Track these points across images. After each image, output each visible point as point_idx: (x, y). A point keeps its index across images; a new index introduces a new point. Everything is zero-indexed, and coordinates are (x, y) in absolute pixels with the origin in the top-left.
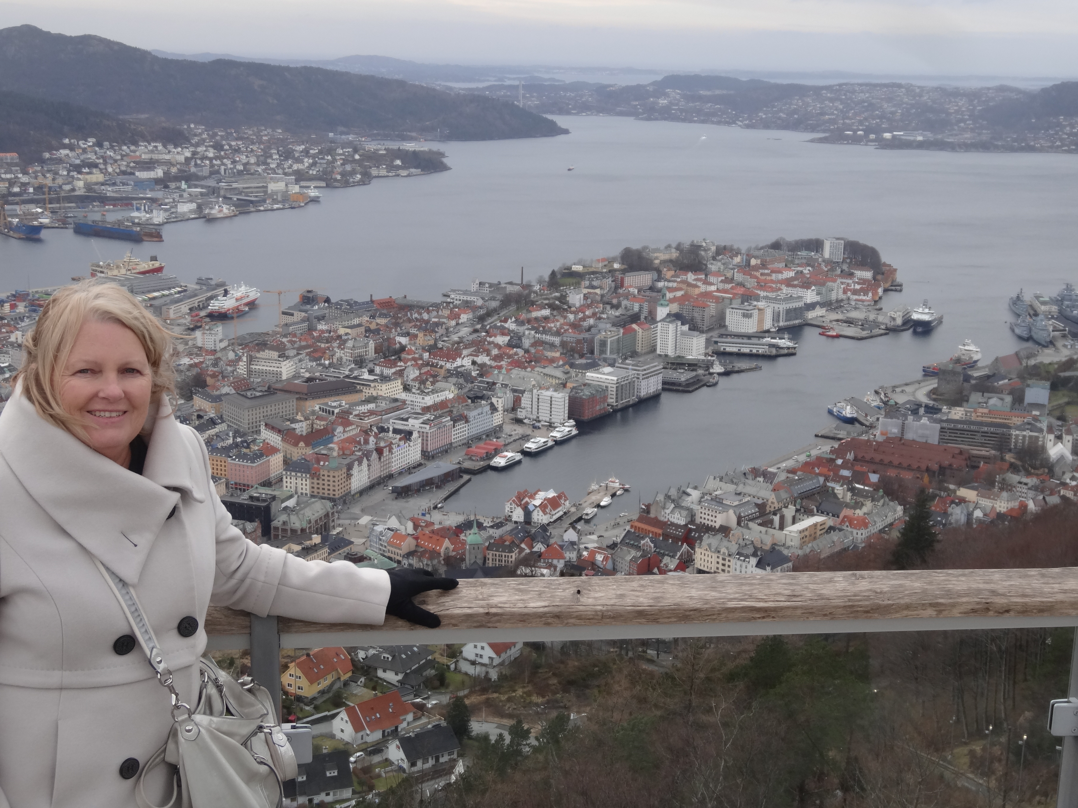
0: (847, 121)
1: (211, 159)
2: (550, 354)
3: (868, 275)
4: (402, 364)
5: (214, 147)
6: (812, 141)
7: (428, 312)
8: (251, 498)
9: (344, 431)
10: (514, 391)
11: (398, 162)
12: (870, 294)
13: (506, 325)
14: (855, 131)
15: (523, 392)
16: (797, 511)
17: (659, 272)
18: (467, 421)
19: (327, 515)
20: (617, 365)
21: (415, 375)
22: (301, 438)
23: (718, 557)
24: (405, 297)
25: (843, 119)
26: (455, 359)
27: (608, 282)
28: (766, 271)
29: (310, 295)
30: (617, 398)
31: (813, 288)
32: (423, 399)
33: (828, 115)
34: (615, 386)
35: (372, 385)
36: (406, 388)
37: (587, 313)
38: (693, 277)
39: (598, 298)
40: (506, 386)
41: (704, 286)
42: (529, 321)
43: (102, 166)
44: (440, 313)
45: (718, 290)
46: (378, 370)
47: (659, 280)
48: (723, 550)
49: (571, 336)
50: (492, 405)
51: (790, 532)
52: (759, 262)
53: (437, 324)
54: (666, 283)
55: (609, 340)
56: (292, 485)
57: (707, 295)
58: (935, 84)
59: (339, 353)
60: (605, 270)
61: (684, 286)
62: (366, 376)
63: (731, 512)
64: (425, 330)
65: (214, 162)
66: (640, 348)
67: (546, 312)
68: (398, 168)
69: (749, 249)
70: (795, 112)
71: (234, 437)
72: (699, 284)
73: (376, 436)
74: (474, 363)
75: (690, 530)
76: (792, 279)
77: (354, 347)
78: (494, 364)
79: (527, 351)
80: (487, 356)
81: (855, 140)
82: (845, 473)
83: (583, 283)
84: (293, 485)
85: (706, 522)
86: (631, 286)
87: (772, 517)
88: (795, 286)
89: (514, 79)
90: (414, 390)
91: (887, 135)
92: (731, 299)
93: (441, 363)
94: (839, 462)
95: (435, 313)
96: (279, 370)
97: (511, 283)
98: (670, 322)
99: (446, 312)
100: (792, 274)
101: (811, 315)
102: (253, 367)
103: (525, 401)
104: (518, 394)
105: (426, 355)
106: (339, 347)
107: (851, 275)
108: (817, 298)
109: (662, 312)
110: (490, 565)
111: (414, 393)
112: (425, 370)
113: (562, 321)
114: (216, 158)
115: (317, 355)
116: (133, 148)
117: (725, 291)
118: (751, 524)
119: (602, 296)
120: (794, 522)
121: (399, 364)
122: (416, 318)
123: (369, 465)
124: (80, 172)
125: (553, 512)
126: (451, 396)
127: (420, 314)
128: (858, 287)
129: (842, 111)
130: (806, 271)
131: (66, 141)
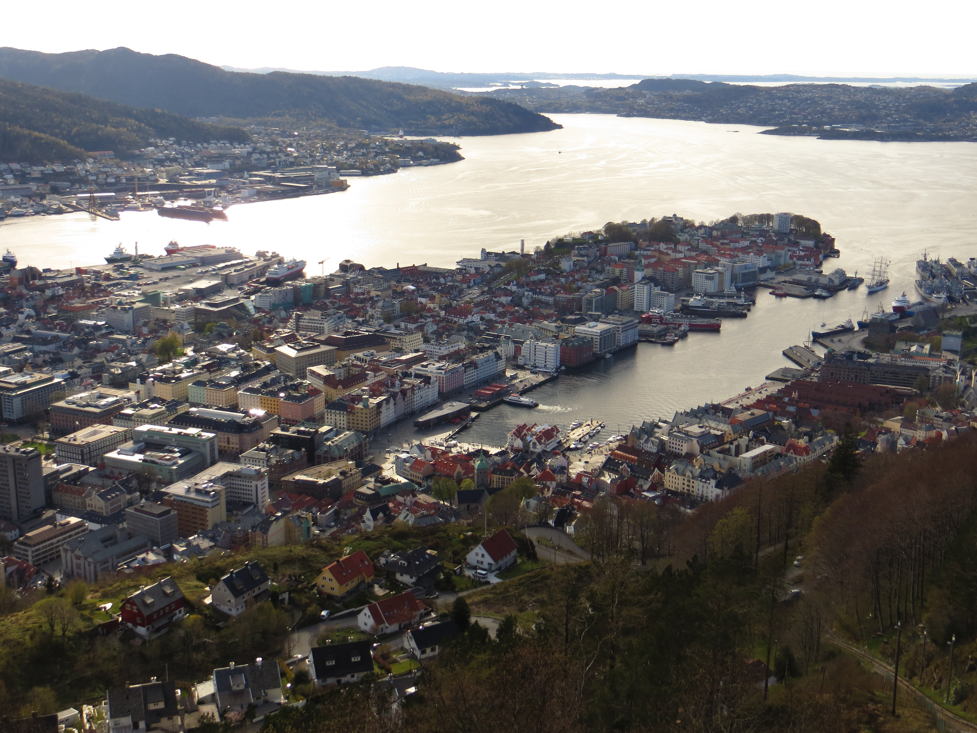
0: (794, 116)
1: (268, 153)
2: (545, 312)
3: (810, 243)
4: (423, 320)
6: (765, 132)
7: (444, 277)
8: (299, 432)
9: (375, 376)
10: (515, 342)
11: (421, 154)
12: (813, 260)
13: (509, 288)
14: (800, 124)
15: (522, 343)
16: (750, 441)
17: (636, 242)
18: (476, 368)
19: (360, 446)
20: (600, 320)
21: (433, 330)
22: (340, 382)
23: (684, 479)
24: (426, 265)
25: (791, 114)
26: (466, 317)
27: (594, 251)
28: (726, 241)
29: (349, 264)
30: (600, 347)
31: (765, 255)
32: (440, 349)
33: (778, 111)
34: (598, 337)
35: (398, 337)
36: (426, 340)
37: (576, 277)
38: (665, 246)
39: (586, 265)
40: (508, 338)
41: (674, 254)
42: (527, 285)
43: (180, 160)
44: (454, 278)
45: (685, 257)
46: (403, 325)
47: (636, 249)
48: (688, 473)
49: (562, 296)
50: (497, 354)
51: (744, 458)
52: (719, 233)
53: (452, 287)
54: (642, 252)
55: (594, 300)
57: (677, 261)
59: (371, 311)
60: (590, 241)
61: (657, 254)
62: (393, 330)
63: (695, 441)
64: (441, 292)
65: (271, 155)
66: (620, 306)
67: (542, 276)
68: (421, 158)
69: (711, 223)
70: (751, 108)
71: (285, 381)
72: (670, 252)
73: (400, 380)
74: (482, 319)
75: (661, 457)
76: (747, 248)
77: (383, 306)
78: (498, 320)
79: (526, 309)
80: (493, 313)
81: (800, 132)
82: (791, 409)
83: (573, 252)
84: (333, 421)
85: (674, 450)
86: (612, 255)
87: (729, 445)
88: (750, 253)
89: (517, 84)
90: (432, 342)
91: (827, 127)
92: (696, 264)
93: (455, 319)
94: (786, 399)
95: (450, 278)
96: (322, 326)
97: (514, 253)
98: (644, 284)
99: (459, 277)
100: (747, 243)
101: (763, 277)
102: (301, 324)
103: (524, 350)
104: (518, 345)
105: (443, 313)
106: (371, 307)
107: (797, 244)
108: (768, 263)
109: (638, 275)
110: (495, 486)
111: (432, 345)
112: (442, 325)
113: (555, 283)
114: (272, 152)
115: (352, 314)
116: (205, 145)
117: (691, 258)
118: (711, 452)
119: (589, 262)
120: (747, 451)
121: (420, 320)
122: (434, 282)
123: (395, 404)
124: (163, 166)
125: (547, 442)
126: (463, 346)
127: (438, 278)
128: (802, 254)
129: (789, 107)
130: (759, 241)
131: (152, 140)
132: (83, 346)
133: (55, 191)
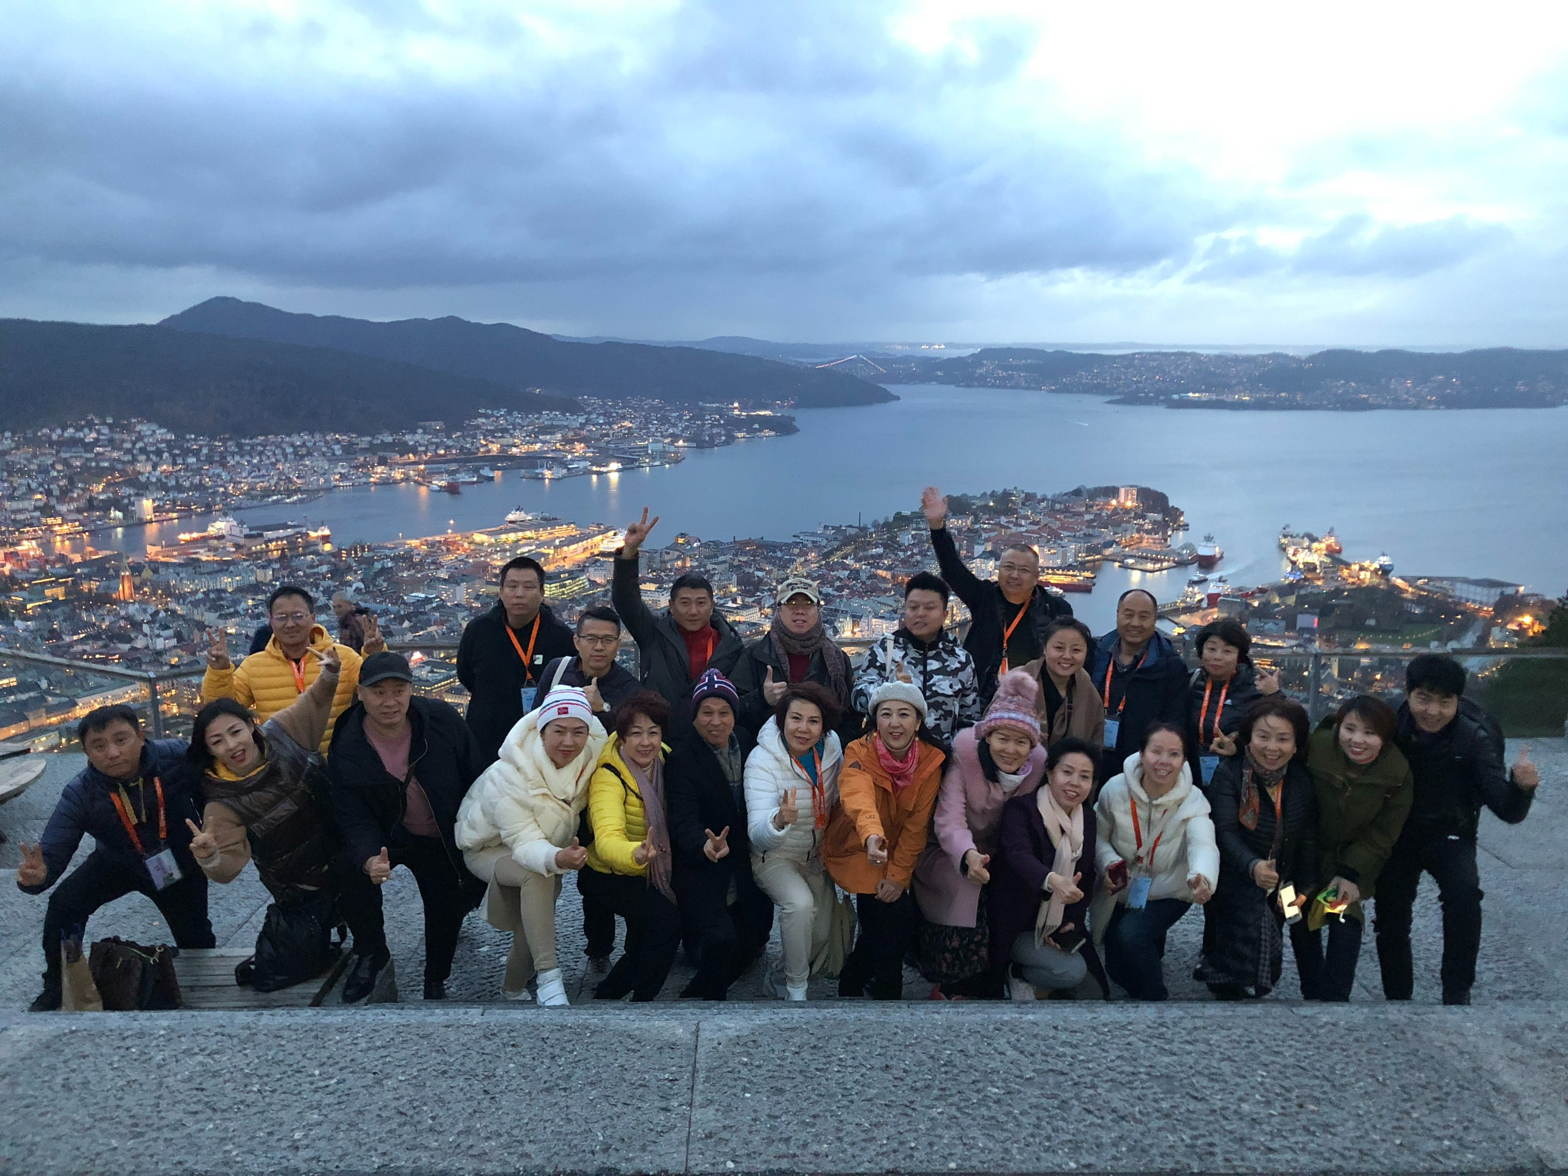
1: (601, 425)
4: (760, 594)
5: (604, 415)
6: (1110, 402)
10: (854, 616)
11: (756, 426)
12: (1161, 533)
14: (1147, 394)
17: (977, 516)
28: (1069, 515)
31: (1110, 528)
33: (1122, 380)
35: (735, 611)
40: (847, 612)
41: (1015, 527)
46: (739, 599)
47: (976, 522)
52: (1062, 506)
53: (789, 561)
58: (1216, 352)
61: (998, 528)
62: (730, 604)
64: (779, 566)
67: (880, 550)
68: (756, 430)
69: (1054, 496)
70: (1094, 378)
76: (1093, 521)
78: (836, 593)
79: (863, 583)
80: (831, 587)
81: (1147, 401)
88: (1094, 527)
89: (853, 354)
95: (786, 552)
97: (850, 526)
99: (796, 551)
103: (862, 625)
104: (857, 619)
113: (893, 557)
114: (605, 424)
117: (1033, 532)
122: (771, 556)
124: (494, 437)
128: (1149, 527)
131: (482, 411)
132: (413, 619)
133: (383, 462)
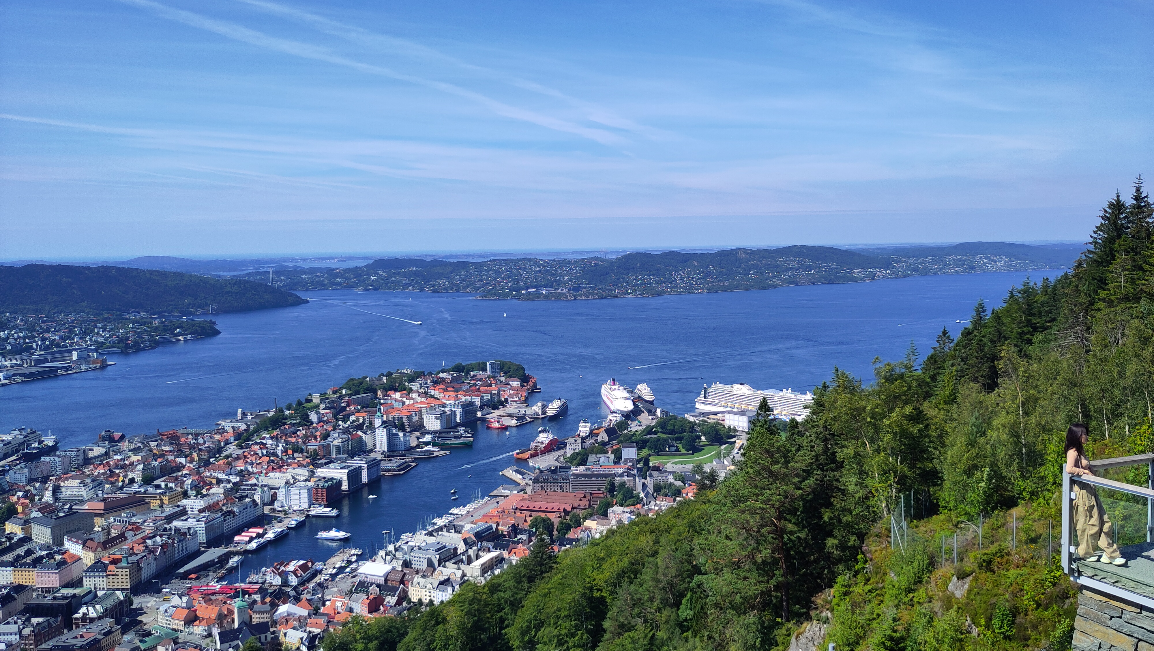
3: (517, 384)
4: (183, 478)
7: (203, 438)
8: (55, 598)
9: (136, 535)
10: (272, 489)
11: (179, 331)
12: (520, 396)
13: (264, 442)
15: (278, 489)
16: (479, 550)
17: (376, 394)
18: (236, 515)
19: (121, 603)
20: (348, 462)
21: (194, 486)
22: (99, 544)
23: (425, 592)
26: (225, 471)
27: (339, 404)
29: (108, 434)
30: (348, 485)
32: (200, 502)
34: (346, 478)
35: (159, 496)
36: (187, 496)
37: (325, 427)
38: (399, 395)
39: (333, 416)
41: (407, 401)
42: (281, 438)
44: (213, 437)
45: (417, 403)
46: (163, 485)
47: (376, 399)
48: (429, 586)
49: (313, 445)
50: (254, 501)
51: (475, 566)
54: (381, 401)
55: (341, 445)
56: (91, 583)
59: (131, 476)
60: (336, 396)
61: (393, 402)
62: (153, 491)
66: (364, 448)
71: (40, 551)
74: (240, 471)
75: (405, 574)
77: (143, 469)
78: (255, 470)
79: (281, 459)
81: (504, 296)
83: (321, 406)
85: (416, 566)
86: (356, 405)
87: (462, 557)
88: (470, 395)
89: (267, 268)
90: (192, 497)
91: (525, 291)
92: (427, 408)
93: (214, 474)
95: (208, 438)
96: (80, 494)
98: (384, 428)
100: (467, 387)
101: (480, 414)
102: (57, 494)
103: (281, 496)
104: (275, 490)
105: (202, 470)
106: (131, 472)
107: (507, 385)
109: (378, 422)
110: (256, 622)
111: (193, 499)
115: (113, 479)
117: (422, 403)
118: (447, 563)
119: (335, 414)
120: (477, 559)
123: (157, 559)
125: (304, 575)
127: (197, 439)
130: (476, 385)
